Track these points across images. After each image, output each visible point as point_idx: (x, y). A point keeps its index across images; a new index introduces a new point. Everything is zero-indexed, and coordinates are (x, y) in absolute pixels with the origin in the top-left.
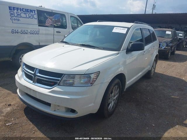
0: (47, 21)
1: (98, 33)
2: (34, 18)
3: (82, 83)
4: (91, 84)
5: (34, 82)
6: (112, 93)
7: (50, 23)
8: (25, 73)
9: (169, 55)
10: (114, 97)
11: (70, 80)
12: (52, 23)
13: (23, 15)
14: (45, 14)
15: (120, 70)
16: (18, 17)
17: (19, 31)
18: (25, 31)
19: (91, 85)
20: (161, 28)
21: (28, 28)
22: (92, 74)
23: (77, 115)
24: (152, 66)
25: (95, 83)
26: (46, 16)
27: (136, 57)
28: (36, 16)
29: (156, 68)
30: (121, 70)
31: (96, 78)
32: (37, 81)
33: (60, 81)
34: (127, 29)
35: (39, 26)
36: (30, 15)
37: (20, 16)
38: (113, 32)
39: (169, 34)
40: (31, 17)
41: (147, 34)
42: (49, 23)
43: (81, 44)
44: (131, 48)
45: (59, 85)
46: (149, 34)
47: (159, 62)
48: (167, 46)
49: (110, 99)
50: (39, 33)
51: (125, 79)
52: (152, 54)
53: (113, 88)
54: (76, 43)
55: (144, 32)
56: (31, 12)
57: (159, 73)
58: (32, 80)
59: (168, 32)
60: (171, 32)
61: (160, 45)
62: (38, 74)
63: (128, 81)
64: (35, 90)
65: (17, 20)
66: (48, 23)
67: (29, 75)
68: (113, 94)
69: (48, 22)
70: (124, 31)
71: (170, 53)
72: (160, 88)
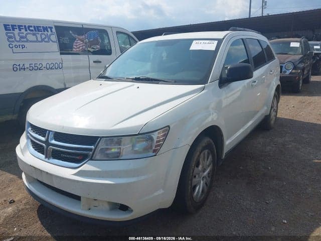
0: (75, 44)
1: (164, 54)
2: (52, 41)
3: (136, 152)
4: (155, 151)
5: (46, 157)
6: (197, 165)
7: (81, 48)
8: (32, 141)
9: (301, 85)
10: (204, 172)
11: (111, 149)
12: (84, 47)
13: (31, 37)
14: (71, 32)
15: (210, 119)
16: (23, 41)
17: (27, 66)
18: (38, 65)
19: (154, 154)
20: (280, 38)
21: (42, 59)
22: (154, 133)
23: (132, 214)
24: (272, 107)
25: (162, 150)
26: (73, 35)
27: (239, 93)
28: (54, 38)
29: (278, 111)
30: (213, 119)
31: (164, 140)
32: (52, 154)
33: (93, 151)
34: (217, 42)
35: (61, 54)
36: (43, 36)
37: (25, 40)
38: (191, 49)
39: (297, 47)
40: (46, 40)
41: (256, 50)
42: (79, 48)
43: (134, 77)
44: (228, 75)
45: (93, 158)
46: (260, 50)
47: (284, 99)
48: (295, 68)
49: (195, 177)
50: (62, 67)
51: (222, 135)
52: (269, 86)
53: (199, 156)
54: (123, 77)
55: (251, 47)
56: (44, 31)
57: (286, 119)
58: (43, 154)
59: (293, 45)
60: (299, 43)
61: (281, 67)
62: (54, 142)
63: (228, 139)
64: (48, 172)
65: (21, 46)
66: (78, 46)
67: (38, 144)
68: (200, 166)
69: (76, 46)
70: (212, 46)
71: (301, 82)
72: (290, 146)
